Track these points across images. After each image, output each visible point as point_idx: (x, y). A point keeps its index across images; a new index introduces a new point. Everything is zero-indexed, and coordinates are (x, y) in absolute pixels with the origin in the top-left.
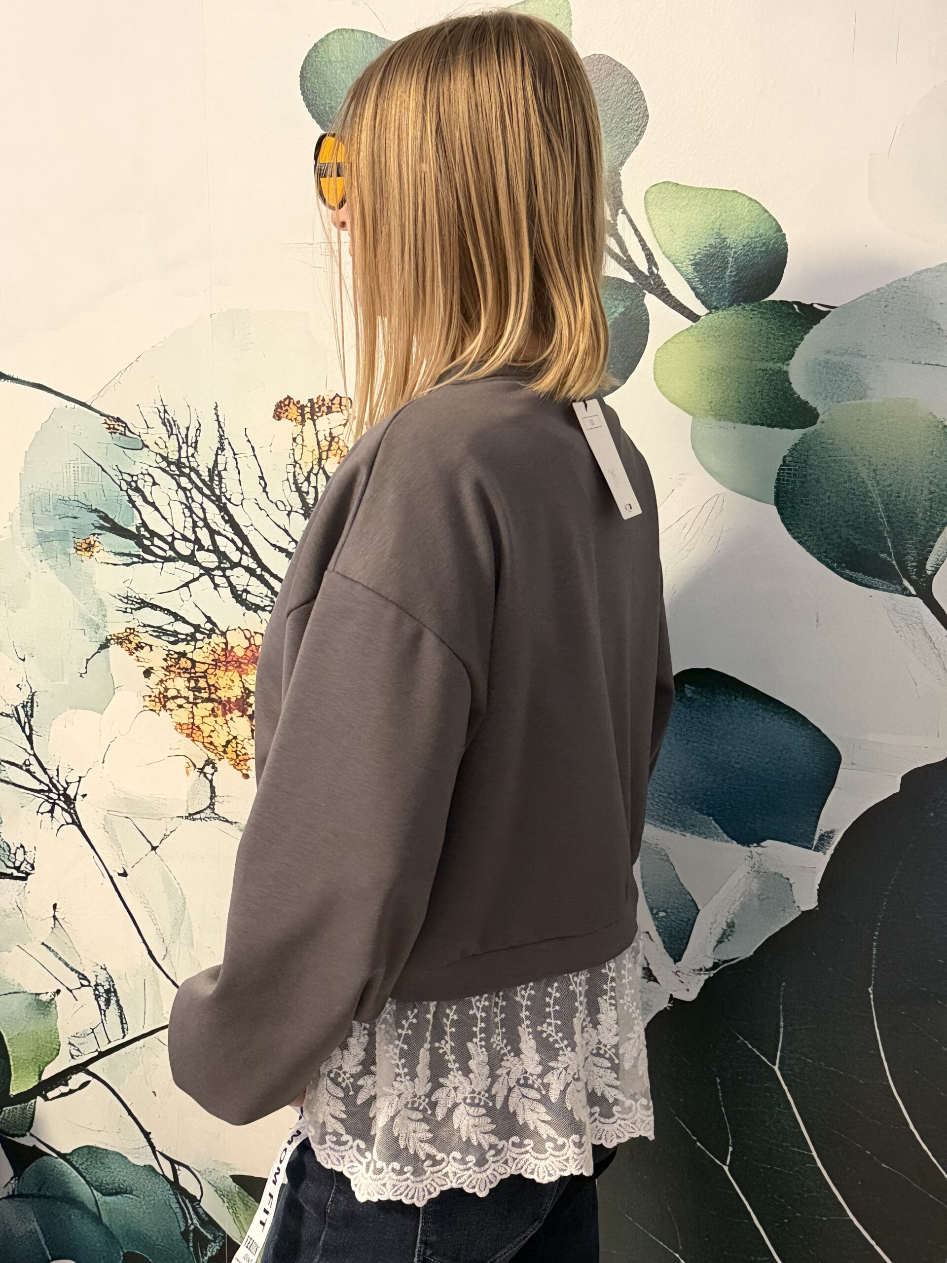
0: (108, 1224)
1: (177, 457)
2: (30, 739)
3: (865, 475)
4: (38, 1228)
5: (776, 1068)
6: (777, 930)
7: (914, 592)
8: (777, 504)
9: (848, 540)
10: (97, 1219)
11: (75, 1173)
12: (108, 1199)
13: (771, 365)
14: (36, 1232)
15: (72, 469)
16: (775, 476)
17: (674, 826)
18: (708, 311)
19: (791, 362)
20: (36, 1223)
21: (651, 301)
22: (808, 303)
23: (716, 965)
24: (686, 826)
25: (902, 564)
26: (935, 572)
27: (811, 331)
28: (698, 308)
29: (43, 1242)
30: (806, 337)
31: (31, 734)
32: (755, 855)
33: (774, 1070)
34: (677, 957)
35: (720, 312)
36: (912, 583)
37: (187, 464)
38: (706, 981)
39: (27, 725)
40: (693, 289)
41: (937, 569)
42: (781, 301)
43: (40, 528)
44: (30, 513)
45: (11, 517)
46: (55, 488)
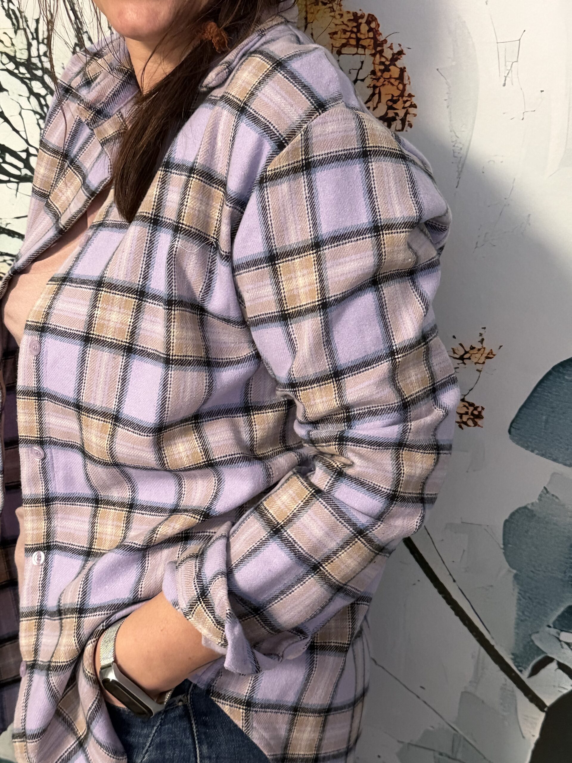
1: (25, 56)
37: (39, 65)
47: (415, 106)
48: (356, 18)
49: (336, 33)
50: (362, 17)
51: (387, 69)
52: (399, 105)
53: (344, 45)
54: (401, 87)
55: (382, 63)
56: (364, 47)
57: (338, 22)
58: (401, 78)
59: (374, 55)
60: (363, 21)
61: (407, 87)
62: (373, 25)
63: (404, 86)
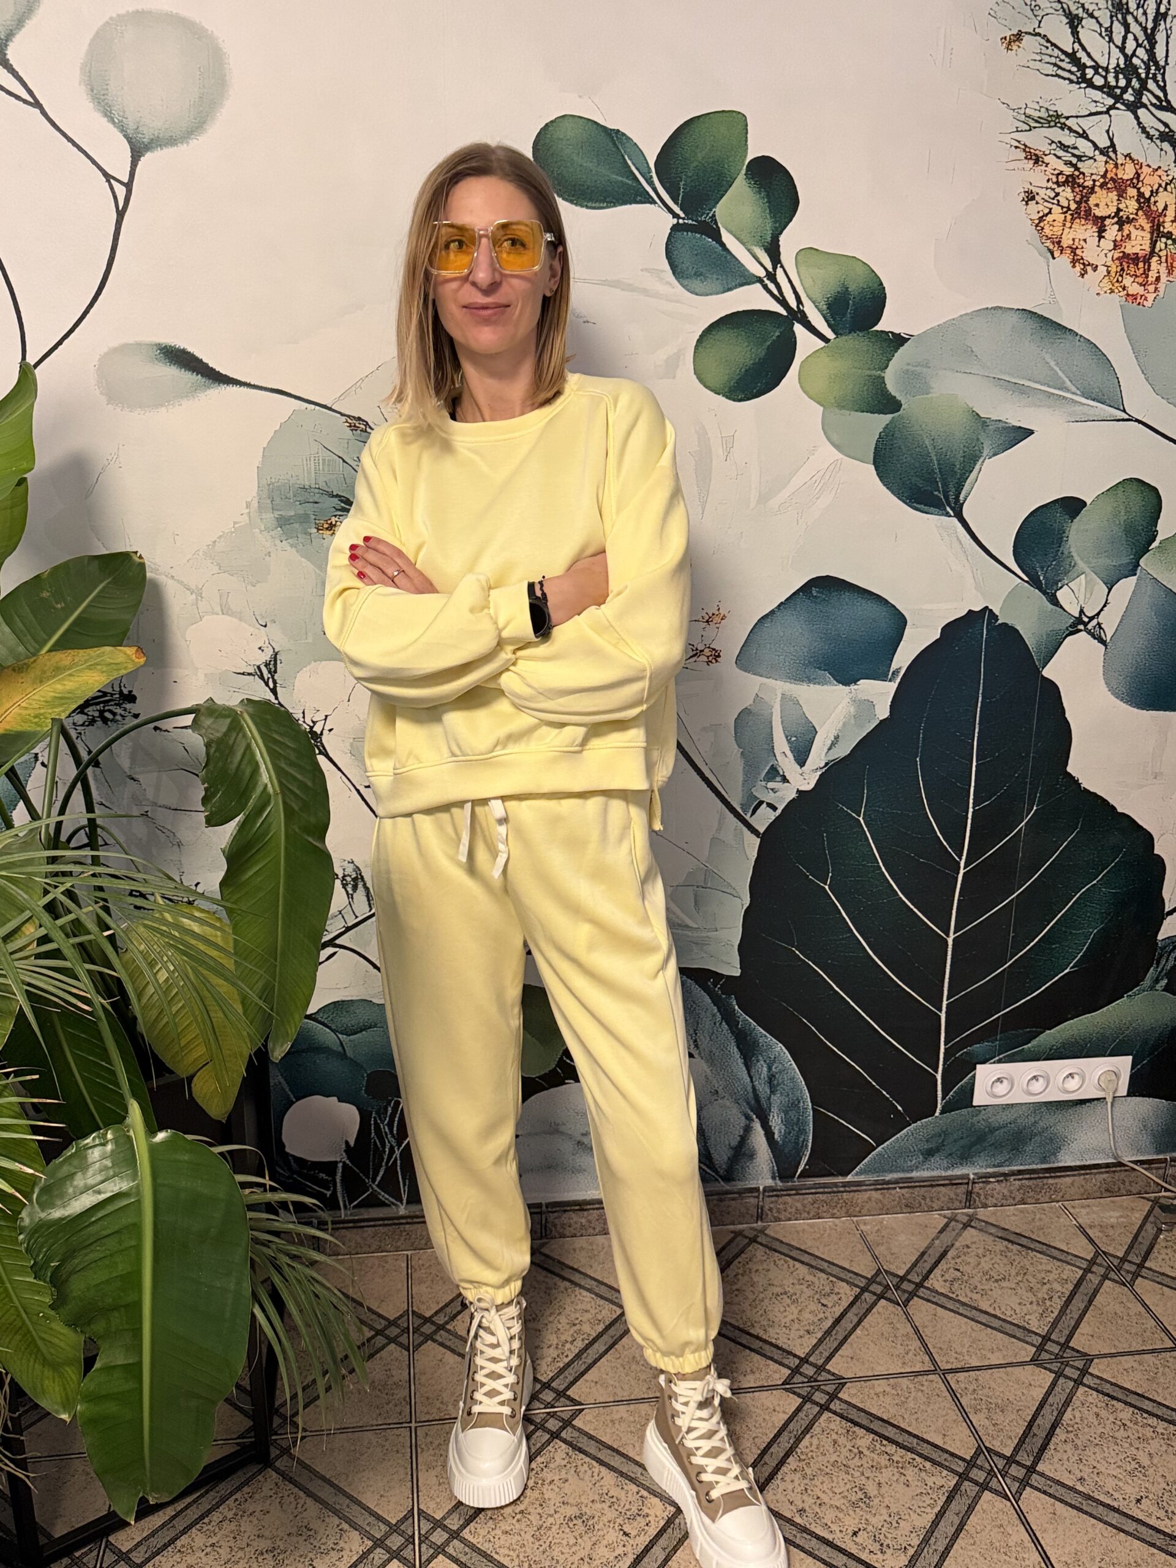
0: (352, 1057)
2: (274, 691)
3: (927, 442)
4: (282, 1080)
5: (861, 819)
6: (865, 734)
7: (952, 514)
8: (875, 463)
9: (916, 485)
10: (343, 1055)
11: (321, 1026)
12: (352, 1037)
13: (874, 372)
14: (280, 1083)
15: (312, 461)
16: (874, 446)
17: (803, 681)
18: (835, 336)
19: (888, 370)
20: (280, 1077)
21: (798, 328)
22: (898, 332)
23: (827, 764)
24: (810, 680)
25: (947, 497)
26: (964, 501)
27: (899, 351)
28: (829, 333)
29: (287, 1090)
30: (896, 355)
31: (275, 687)
32: (853, 691)
33: (859, 821)
34: (802, 763)
35: (844, 338)
36: (952, 509)
38: (820, 775)
39: (271, 681)
40: (827, 321)
41: (965, 500)
42: (882, 331)
43: (280, 513)
44: (269, 501)
45: (248, 505)
46: (295, 478)
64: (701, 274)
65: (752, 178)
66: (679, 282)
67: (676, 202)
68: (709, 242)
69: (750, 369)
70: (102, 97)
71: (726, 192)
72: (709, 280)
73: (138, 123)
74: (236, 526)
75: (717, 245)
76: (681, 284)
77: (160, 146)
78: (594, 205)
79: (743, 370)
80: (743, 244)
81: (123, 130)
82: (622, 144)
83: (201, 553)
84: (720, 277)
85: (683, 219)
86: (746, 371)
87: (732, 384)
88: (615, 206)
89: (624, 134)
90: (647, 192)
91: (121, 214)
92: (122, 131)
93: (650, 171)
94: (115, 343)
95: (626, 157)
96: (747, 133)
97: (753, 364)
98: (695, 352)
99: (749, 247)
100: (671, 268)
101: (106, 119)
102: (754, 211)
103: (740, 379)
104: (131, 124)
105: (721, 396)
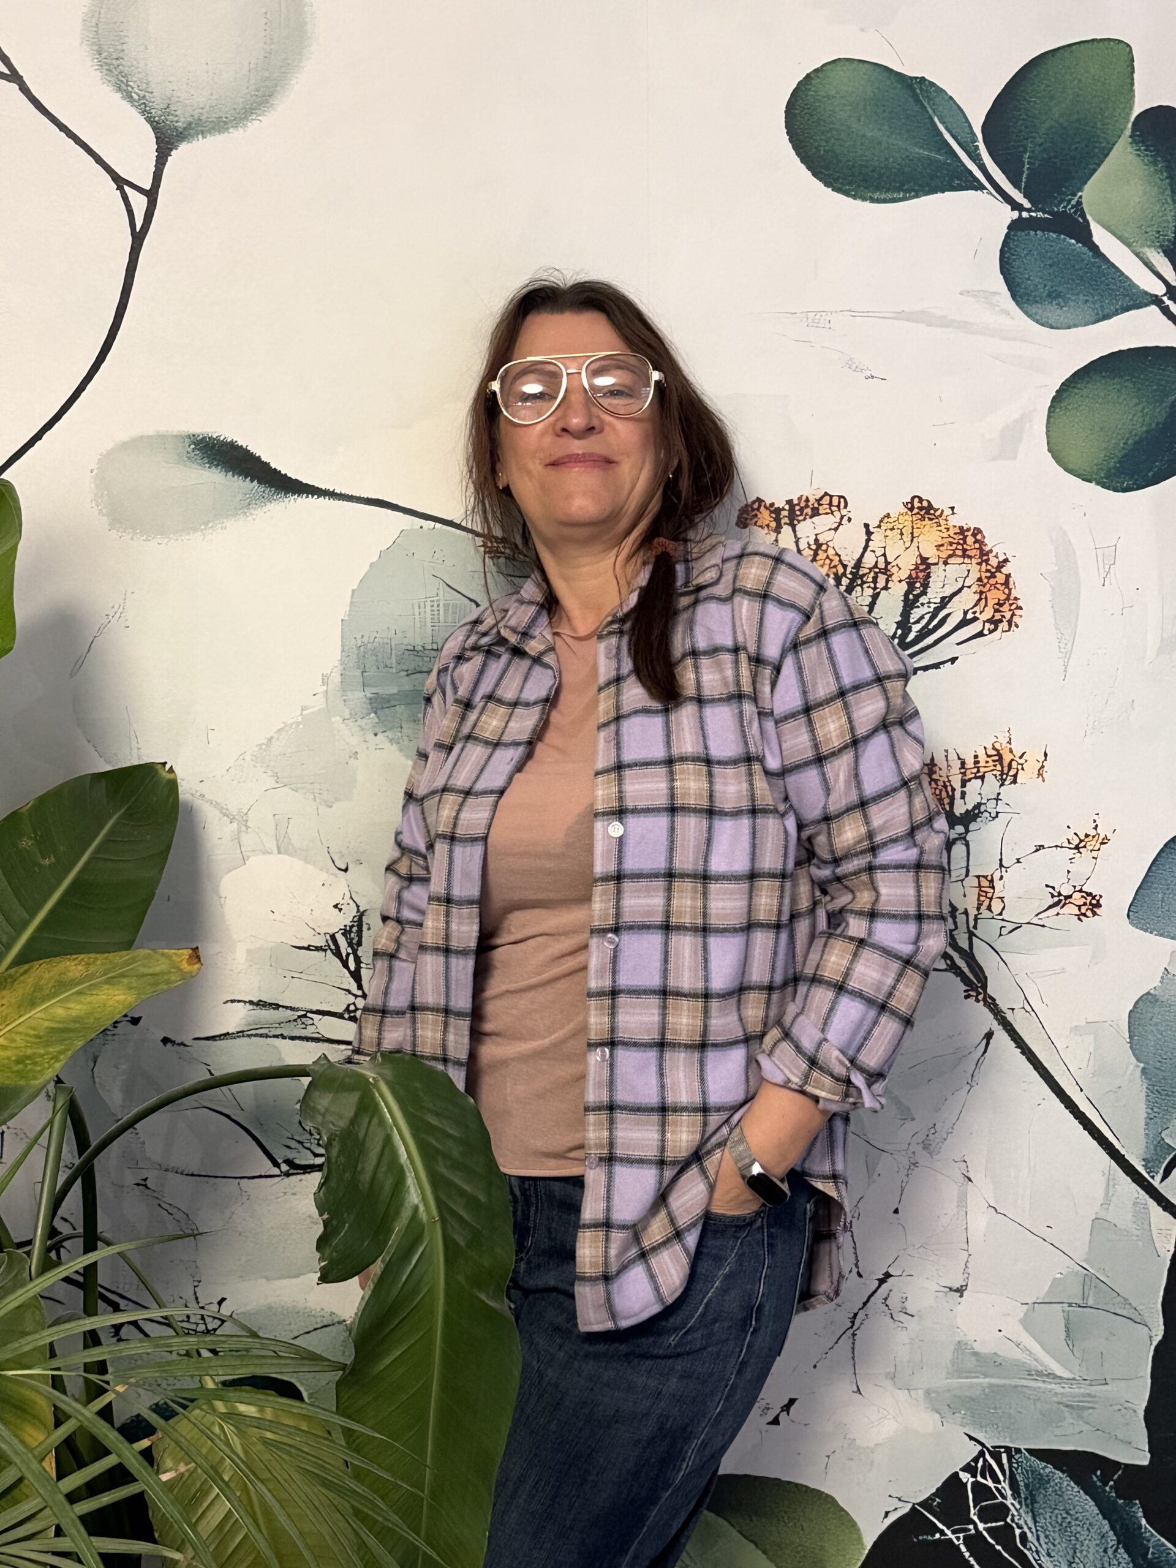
2: (356, 976)
15: (428, 608)
31: (358, 968)
39: (351, 958)
43: (374, 690)
44: (358, 673)
45: (325, 680)
46: (399, 635)
47: (1021, 608)
48: (962, 531)
49: (942, 545)
50: (968, 530)
51: (993, 576)
52: (1006, 608)
53: (950, 556)
54: (1007, 591)
55: (988, 571)
56: (970, 557)
57: (945, 535)
58: (1006, 583)
59: (980, 564)
60: (969, 533)
61: (1013, 591)
62: (979, 537)
63: (1010, 590)
64: (1058, 296)
65: (1143, 142)
66: (1021, 309)
67: (1016, 185)
68: (1071, 245)
69: (1141, 439)
70: (115, 63)
71: (1099, 165)
72: (1072, 304)
73: (170, 99)
74: (305, 713)
75: (1085, 249)
76: (1026, 313)
77: (202, 132)
78: (883, 196)
79: (1130, 441)
80: (1128, 245)
81: (145, 111)
82: (929, 99)
83: (248, 757)
84: (1090, 299)
85: (1029, 210)
86: (1136, 443)
87: (1112, 464)
88: (917, 196)
89: (932, 84)
90: (970, 172)
91: (138, 238)
92: (143, 112)
93: (974, 138)
94: (124, 436)
95: (936, 119)
96: (1133, 72)
97: (1147, 432)
98: (1049, 417)
99: (1139, 250)
100: (1009, 289)
101: (119, 95)
102: (1145, 193)
103: (1124, 456)
104: (158, 100)
105: (1093, 485)
